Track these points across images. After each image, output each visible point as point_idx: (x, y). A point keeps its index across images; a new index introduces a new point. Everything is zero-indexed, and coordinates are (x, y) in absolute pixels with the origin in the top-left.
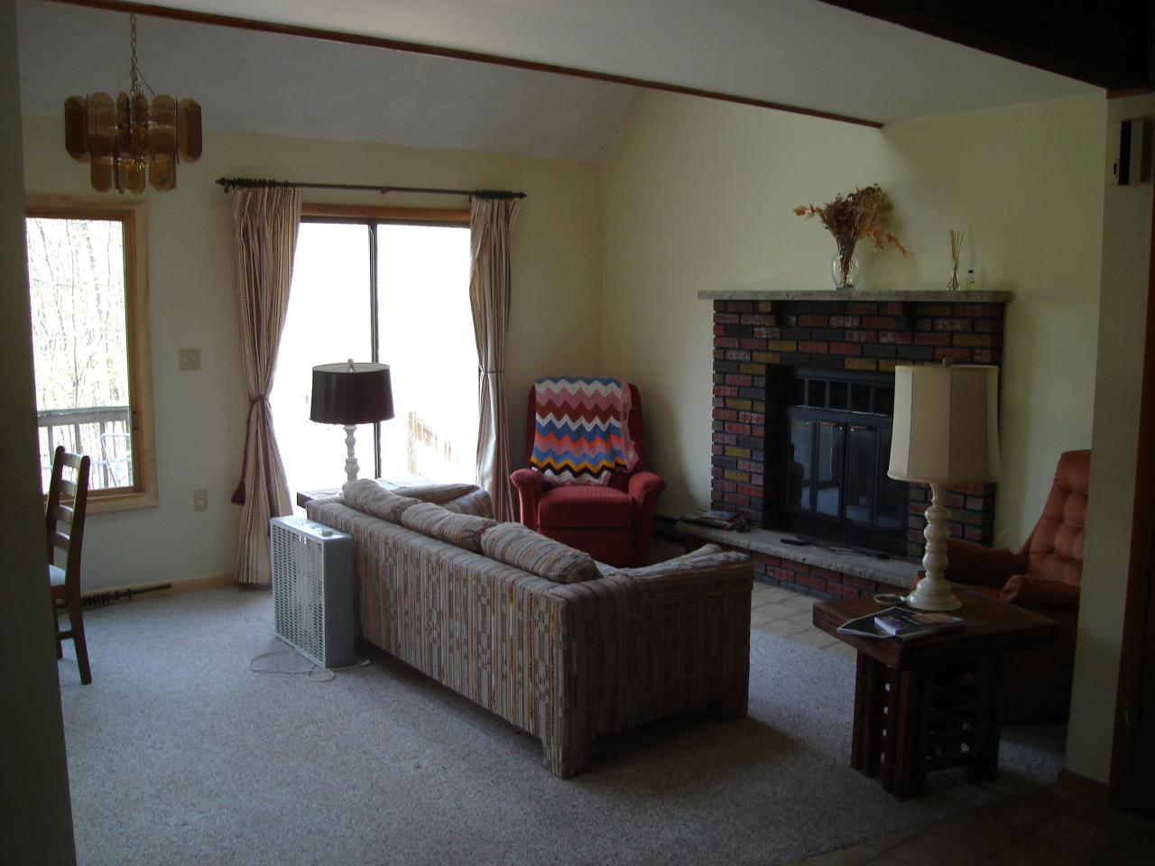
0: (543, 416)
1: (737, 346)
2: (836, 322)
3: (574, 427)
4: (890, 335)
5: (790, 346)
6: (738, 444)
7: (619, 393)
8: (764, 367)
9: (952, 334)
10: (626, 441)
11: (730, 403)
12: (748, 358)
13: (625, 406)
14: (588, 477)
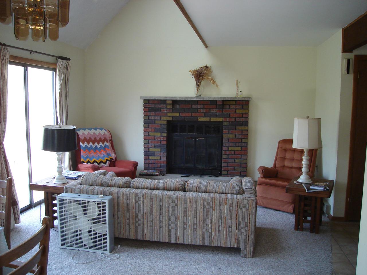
0: (83, 143)
1: (154, 115)
2: (194, 106)
3: (94, 146)
4: (214, 110)
5: (177, 114)
6: (155, 147)
7: (106, 133)
8: (166, 121)
9: (236, 109)
10: (111, 150)
11: (151, 134)
12: (159, 118)
13: (109, 138)
14: (102, 164)
